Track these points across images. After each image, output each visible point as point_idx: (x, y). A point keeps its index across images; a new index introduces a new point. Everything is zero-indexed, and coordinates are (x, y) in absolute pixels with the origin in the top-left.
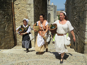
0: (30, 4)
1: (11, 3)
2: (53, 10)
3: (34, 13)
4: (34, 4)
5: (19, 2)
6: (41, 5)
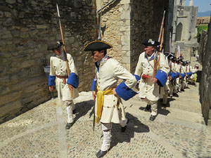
0: (124, 20)
1: (96, 19)
3: (132, 35)
4: (131, 20)
5: (107, 17)
6: (151, 16)
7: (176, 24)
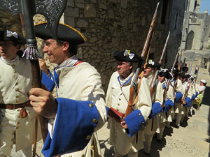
2: (203, 25)
7: (187, 31)
